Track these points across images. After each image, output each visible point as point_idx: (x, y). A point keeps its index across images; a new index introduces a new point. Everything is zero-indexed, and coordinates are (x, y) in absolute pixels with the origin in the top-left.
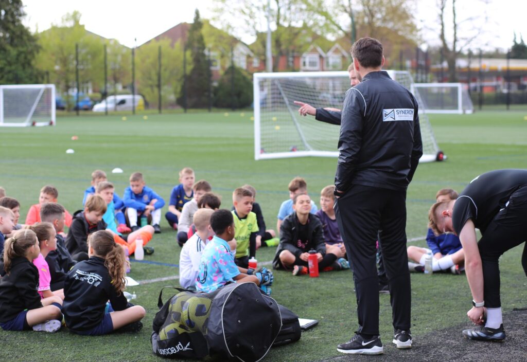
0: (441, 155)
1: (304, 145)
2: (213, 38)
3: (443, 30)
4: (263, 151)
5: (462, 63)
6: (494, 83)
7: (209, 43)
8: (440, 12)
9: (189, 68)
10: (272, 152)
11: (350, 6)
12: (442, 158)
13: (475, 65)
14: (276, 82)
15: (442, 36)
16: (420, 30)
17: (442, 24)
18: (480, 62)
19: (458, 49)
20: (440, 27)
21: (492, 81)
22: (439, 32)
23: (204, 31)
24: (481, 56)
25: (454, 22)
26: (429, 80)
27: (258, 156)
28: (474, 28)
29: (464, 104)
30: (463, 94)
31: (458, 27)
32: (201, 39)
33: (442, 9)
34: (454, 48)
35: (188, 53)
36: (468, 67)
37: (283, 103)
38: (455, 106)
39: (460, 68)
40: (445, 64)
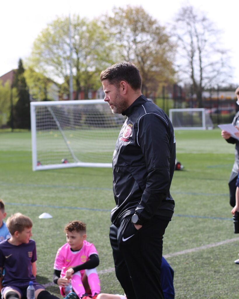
0: (179, 166)
1: (73, 158)
2: (32, 79)
3: (193, 72)
4: (39, 163)
5: (206, 95)
6: (229, 108)
7: (30, 83)
8: (190, 59)
9: (16, 100)
10: (47, 164)
11: (128, 56)
12: (180, 167)
13: (215, 96)
14: (49, 109)
15: (192, 77)
16: (177, 72)
17: (192, 68)
18: (218, 94)
19: (203, 85)
20: (191, 70)
21: (227, 106)
22: (190, 74)
23: (26, 75)
24: (220, 90)
25: (201, 67)
26: (177, 106)
27: (35, 167)
28: (214, 71)
29: (207, 123)
30: (206, 116)
31: (203, 70)
32: (24, 81)
33: (192, 58)
34: (201, 84)
35: (15, 90)
36: (210, 98)
37: (56, 125)
38: (201, 125)
39: (205, 98)
40: (195, 96)
